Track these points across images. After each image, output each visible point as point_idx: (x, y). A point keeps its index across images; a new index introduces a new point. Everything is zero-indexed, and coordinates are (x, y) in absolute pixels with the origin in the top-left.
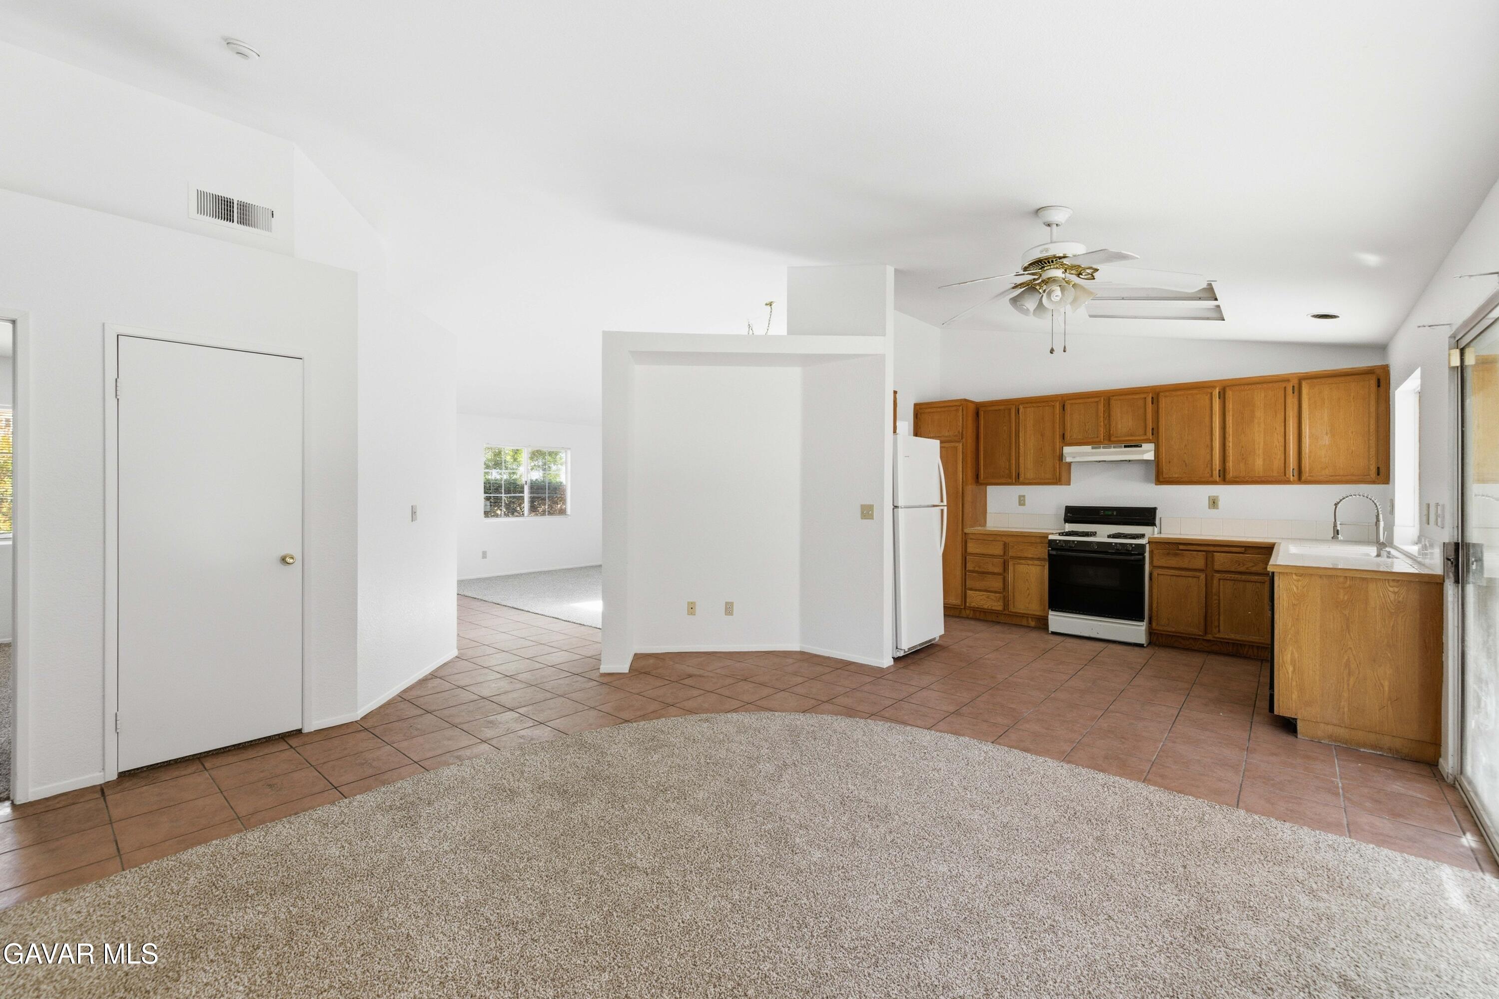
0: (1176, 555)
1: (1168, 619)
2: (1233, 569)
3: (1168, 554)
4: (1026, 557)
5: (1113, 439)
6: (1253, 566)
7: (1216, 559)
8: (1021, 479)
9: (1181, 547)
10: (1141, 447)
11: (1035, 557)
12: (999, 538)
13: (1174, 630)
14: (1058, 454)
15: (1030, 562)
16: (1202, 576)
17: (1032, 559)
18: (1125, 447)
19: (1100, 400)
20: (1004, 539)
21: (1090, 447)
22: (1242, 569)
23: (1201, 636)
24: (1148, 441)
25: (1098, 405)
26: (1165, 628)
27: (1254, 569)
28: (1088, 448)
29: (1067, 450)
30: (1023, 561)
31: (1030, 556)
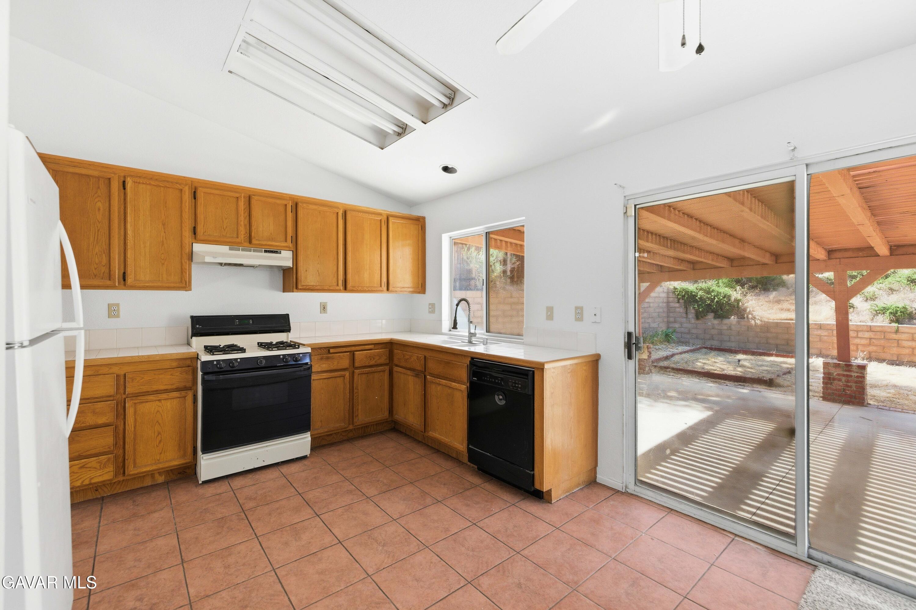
0: (328, 358)
1: (321, 421)
2: (367, 364)
3: (322, 359)
4: (157, 391)
5: (254, 241)
6: (379, 359)
7: (356, 357)
8: (129, 281)
9: (332, 351)
10: (280, 253)
11: (169, 387)
12: (105, 370)
13: (326, 430)
14: (187, 250)
15: (164, 396)
16: (347, 374)
17: (166, 391)
18: (266, 251)
19: (241, 196)
20: (116, 370)
21: (228, 247)
22: (372, 363)
23: (346, 428)
24: (287, 248)
25: (238, 200)
26: (319, 431)
27: (379, 362)
28: (225, 249)
29: (198, 248)
30: (151, 397)
31: (162, 387)
